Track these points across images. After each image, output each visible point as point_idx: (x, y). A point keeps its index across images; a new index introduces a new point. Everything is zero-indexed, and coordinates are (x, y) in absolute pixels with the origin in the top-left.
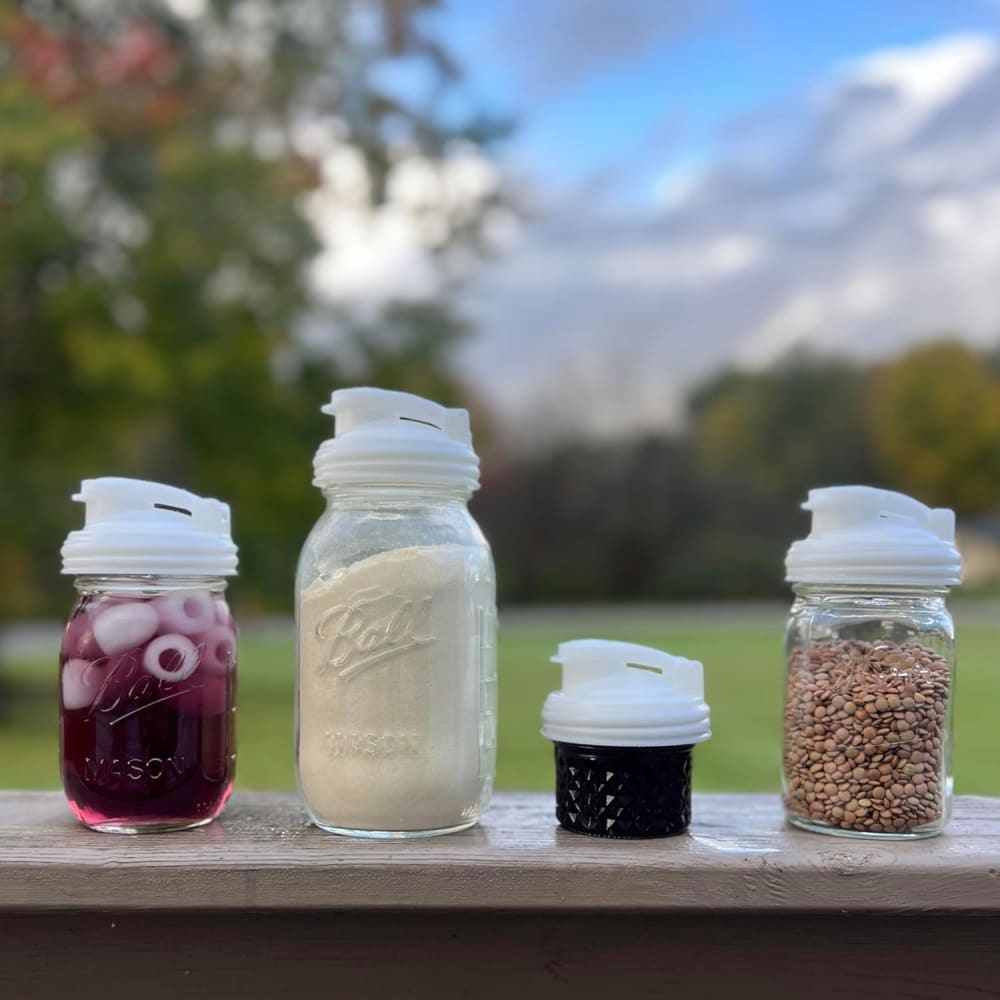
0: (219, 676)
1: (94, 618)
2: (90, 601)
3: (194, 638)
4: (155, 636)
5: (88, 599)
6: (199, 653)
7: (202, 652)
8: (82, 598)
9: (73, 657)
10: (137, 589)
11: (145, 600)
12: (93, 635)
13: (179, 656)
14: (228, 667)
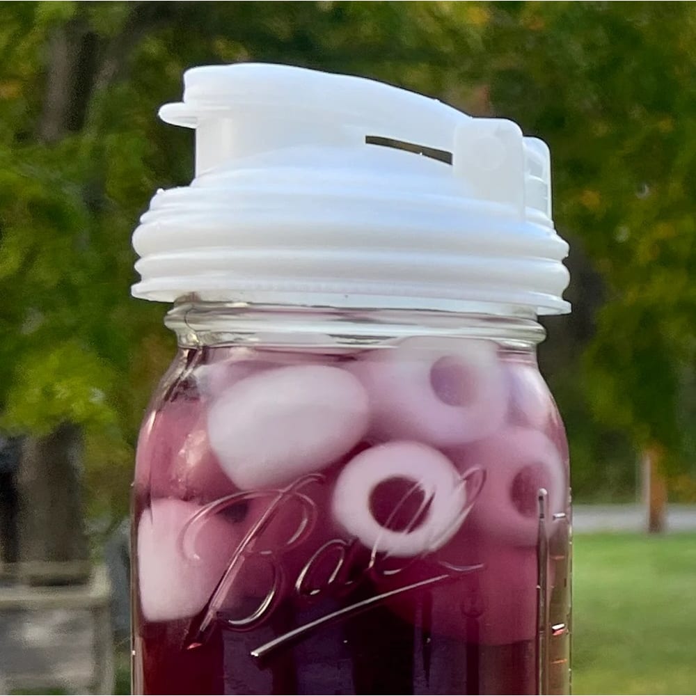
0: (518, 547)
1: (212, 399)
2: (204, 360)
3: (456, 455)
4: (362, 446)
5: (202, 355)
6: (468, 488)
7: (475, 486)
8: (186, 353)
9: (162, 496)
10: (322, 333)
11: (342, 359)
12: (207, 440)
13: (419, 495)
14: (541, 527)
